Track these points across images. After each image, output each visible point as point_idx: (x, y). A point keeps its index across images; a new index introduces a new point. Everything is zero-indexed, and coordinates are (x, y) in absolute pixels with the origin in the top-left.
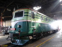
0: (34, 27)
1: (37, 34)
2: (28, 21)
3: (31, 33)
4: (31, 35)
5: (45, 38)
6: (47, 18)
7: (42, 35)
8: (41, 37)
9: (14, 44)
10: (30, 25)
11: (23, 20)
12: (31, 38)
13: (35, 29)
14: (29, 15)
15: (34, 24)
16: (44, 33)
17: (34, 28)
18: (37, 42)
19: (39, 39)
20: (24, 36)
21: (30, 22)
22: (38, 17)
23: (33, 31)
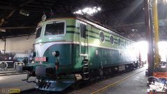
0: (86, 55)
1: (91, 70)
2: (74, 42)
3: (79, 68)
4: (80, 71)
5: (107, 80)
6: (114, 37)
7: (102, 73)
8: (98, 77)
9: (43, 89)
10: (77, 51)
11: (64, 41)
12: (79, 77)
13: (87, 60)
14: (76, 30)
15: (85, 49)
16: (105, 69)
17: (84, 57)
18: (90, 87)
19: (95, 82)
20: (65, 74)
21: (78, 45)
22: (94, 35)
23: (83, 63)
